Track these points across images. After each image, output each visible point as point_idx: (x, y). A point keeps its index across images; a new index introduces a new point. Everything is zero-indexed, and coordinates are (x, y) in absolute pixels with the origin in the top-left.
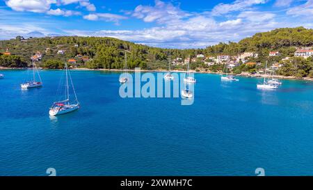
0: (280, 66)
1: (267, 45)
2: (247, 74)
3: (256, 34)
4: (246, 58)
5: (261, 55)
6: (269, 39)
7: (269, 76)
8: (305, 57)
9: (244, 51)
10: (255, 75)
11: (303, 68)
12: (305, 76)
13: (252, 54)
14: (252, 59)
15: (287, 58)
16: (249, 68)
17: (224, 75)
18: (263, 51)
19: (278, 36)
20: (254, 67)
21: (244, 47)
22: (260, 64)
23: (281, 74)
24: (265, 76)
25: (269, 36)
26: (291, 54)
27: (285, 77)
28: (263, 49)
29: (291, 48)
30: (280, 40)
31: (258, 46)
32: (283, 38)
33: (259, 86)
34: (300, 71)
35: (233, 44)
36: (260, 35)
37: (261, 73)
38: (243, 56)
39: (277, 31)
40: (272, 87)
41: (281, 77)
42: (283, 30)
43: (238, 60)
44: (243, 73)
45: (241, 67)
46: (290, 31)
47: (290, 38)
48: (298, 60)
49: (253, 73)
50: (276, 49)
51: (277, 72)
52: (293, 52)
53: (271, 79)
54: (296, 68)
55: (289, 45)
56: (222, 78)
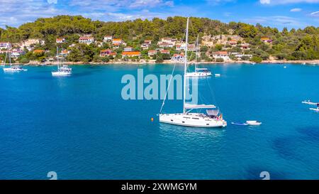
0: (69, 52)
1: (51, 32)
2: (36, 62)
3: (39, 20)
4: (31, 46)
5: (47, 41)
6: (53, 25)
7: (61, 63)
8: (88, 44)
9: (27, 37)
10: (46, 63)
11: (88, 54)
12: (90, 61)
13: (37, 41)
14: (40, 46)
15: (73, 45)
16: (37, 57)
17: (7, 66)
19: (61, 23)
20: (43, 55)
21: (27, 33)
22: (48, 51)
23: (71, 61)
24: (55, 63)
25: (53, 22)
26: (76, 41)
27: (75, 63)
28: (49, 36)
29: (75, 35)
30: (64, 27)
31: (43, 33)
32: (67, 25)
33: (54, 74)
34: (85, 56)
35: (12, 30)
36: (43, 20)
37: (51, 61)
38: (28, 43)
39: (59, 18)
40: (67, 73)
41: (71, 63)
42: (65, 17)
43: (22, 48)
44: (31, 62)
45: (27, 56)
46: (72, 18)
47: (72, 26)
48: (83, 46)
49: (42, 62)
50: (61, 36)
51: (67, 59)
52: (78, 39)
53: (62, 66)
54: (82, 54)
55: (72, 32)
56: (5, 69)
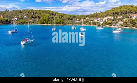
0: (123, 22)
1: (117, 13)
2: (108, 26)
4: (108, 19)
5: (114, 17)
6: (118, 10)
8: (134, 18)
9: (107, 16)
10: (112, 26)
11: (133, 23)
12: (133, 27)
13: (110, 17)
14: (110, 19)
15: (126, 19)
16: (109, 24)
17: (98, 27)
18: (115, 16)
19: (122, 9)
20: (111, 23)
21: (107, 14)
22: (114, 22)
23: (123, 26)
24: (115, 27)
25: (118, 9)
26: (127, 17)
27: (125, 27)
28: (115, 15)
29: (128, 14)
30: (123, 11)
31: (113, 14)
32: (125, 10)
33: (114, 32)
34: (131, 24)
35: (102, 13)
36: (114, 8)
37: (114, 26)
38: (106, 18)
39: (122, 7)
40: (119, 32)
41: (123, 27)
42: (124, 6)
43: (104, 20)
44: (106, 26)
45: (106, 23)
46: (128, 6)
47: (127, 10)
48: (131, 20)
49: (110, 26)
50: (121, 15)
51: (121, 25)
52: (129, 16)
53: (118, 28)
54: (129, 23)
55: (127, 13)
56: (97, 28)
